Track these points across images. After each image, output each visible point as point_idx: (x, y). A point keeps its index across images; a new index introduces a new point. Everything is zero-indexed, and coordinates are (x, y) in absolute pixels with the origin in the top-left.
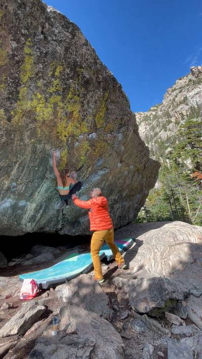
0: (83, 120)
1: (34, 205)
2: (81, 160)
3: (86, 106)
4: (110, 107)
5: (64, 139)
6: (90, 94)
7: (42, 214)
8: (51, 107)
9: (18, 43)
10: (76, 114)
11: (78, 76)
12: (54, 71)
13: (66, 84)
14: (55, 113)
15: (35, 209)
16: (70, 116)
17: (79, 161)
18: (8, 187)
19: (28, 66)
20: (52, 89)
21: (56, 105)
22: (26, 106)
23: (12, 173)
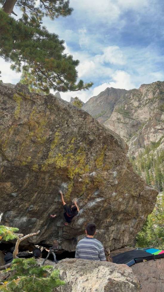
0: (87, 164)
3: (89, 155)
4: (107, 154)
5: (72, 177)
6: (93, 148)
8: (66, 159)
9: (53, 132)
10: (82, 161)
11: (86, 139)
12: (71, 141)
13: (77, 146)
14: (68, 162)
16: (77, 163)
17: (81, 191)
18: (28, 208)
19: (56, 141)
20: (68, 150)
21: (69, 157)
22: (51, 161)
23: (32, 199)
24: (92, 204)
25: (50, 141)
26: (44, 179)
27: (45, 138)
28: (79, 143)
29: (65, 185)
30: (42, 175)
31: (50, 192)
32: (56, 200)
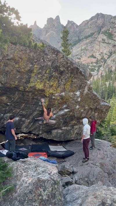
0: (58, 87)
1: (29, 121)
3: (60, 81)
4: (74, 81)
5: (48, 96)
6: (63, 76)
7: (32, 125)
8: (43, 84)
9: (32, 65)
10: (55, 85)
11: (58, 70)
12: (46, 71)
13: (51, 75)
14: (45, 86)
16: (52, 86)
17: (54, 104)
18: (19, 112)
19: (35, 71)
20: (44, 78)
21: (45, 82)
22: (32, 85)
23: (22, 107)
24: (62, 112)
25: (31, 71)
26: (28, 95)
27: (27, 69)
28: (52, 73)
29: (43, 100)
30: (27, 94)
31: (33, 104)
32: (38, 109)
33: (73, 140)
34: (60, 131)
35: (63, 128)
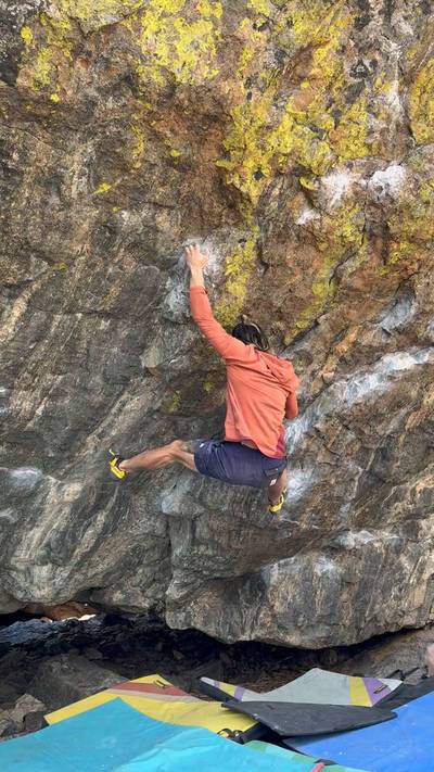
0: (353, 94)
1: (74, 489)
2: (312, 297)
3: (377, 22)
5: (253, 189)
7: (105, 529)
8: (213, 19)
10: (323, 63)
15: (76, 505)
17: (301, 304)
30: (41, 148)
31: (108, 304)
32: (151, 359)
33: (407, 631)
34: (327, 567)
35: (351, 539)
